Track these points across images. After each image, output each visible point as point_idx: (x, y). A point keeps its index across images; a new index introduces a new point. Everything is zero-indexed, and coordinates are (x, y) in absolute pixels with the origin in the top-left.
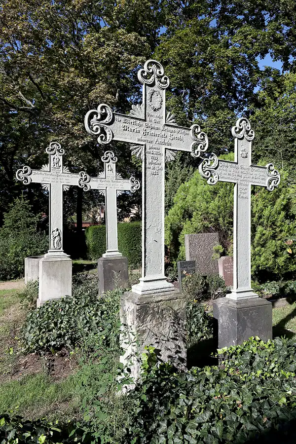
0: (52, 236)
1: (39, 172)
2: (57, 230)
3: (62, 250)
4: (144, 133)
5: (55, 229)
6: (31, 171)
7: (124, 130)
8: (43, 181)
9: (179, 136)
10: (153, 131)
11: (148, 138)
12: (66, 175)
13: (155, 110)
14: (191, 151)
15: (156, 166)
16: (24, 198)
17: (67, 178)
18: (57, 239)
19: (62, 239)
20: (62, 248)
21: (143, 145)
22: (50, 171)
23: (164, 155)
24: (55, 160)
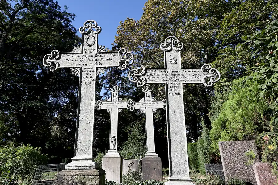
0: (111, 141)
1: (105, 103)
2: (114, 137)
3: (116, 150)
4: (81, 61)
5: (113, 136)
6: (101, 102)
7: (67, 61)
8: (108, 107)
9: (108, 58)
10: (88, 58)
11: (84, 63)
12: (120, 102)
13: (90, 46)
14: (118, 65)
15: (89, 79)
16: (138, 124)
17: (121, 104)
18: (114, 142)
19: (117, 143)
20: (116, 149)
21: (79, 68)
22: (111, 101)
23: (96, 71)
24: (114, 95)
